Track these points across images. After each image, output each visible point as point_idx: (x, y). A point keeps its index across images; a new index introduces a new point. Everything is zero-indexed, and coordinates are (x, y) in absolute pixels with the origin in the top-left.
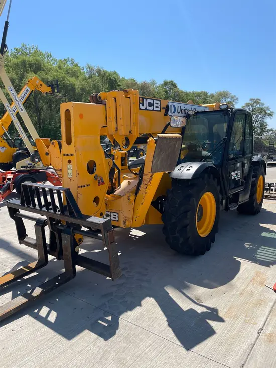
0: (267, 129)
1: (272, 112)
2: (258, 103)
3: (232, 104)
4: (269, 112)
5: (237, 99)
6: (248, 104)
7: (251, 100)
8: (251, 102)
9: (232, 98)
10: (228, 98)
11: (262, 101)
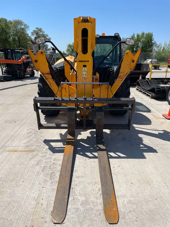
0: (48, 48)
1: (49, 38)
2: (41, 31)
3: (25, 30)
4: (48, 38)
5: (28, 27)
6: (35, 31)
7: (37, 28)
8: (36, 30)
9: (25, 25)
10: (22, 25)
11: (43, 30)
